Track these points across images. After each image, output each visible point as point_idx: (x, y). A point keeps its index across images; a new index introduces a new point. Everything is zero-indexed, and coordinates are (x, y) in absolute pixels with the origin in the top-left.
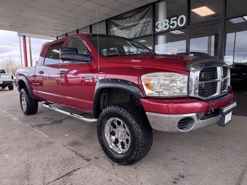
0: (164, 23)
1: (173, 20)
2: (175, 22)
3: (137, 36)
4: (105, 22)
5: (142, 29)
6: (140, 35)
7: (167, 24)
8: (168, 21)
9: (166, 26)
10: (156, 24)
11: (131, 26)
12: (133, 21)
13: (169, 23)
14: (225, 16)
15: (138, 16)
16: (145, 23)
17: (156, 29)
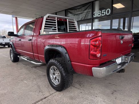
0: (98, 12)
1: (103, 11)
2: (104, 12)
3: (83, 19)
4: (64, 11)
5: (86, 16)
6: (84, 19)
7: (100, 13)
8: (100, 12)
9: (99, 14)
10: (94, 13)
11: (80, 14)
12: (81, 11)
13: (101, 13)
14: (132, 10)
15: (83, 8)
16: (87, 12)
17: (94, 16)
